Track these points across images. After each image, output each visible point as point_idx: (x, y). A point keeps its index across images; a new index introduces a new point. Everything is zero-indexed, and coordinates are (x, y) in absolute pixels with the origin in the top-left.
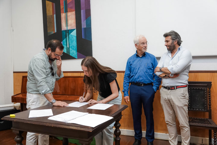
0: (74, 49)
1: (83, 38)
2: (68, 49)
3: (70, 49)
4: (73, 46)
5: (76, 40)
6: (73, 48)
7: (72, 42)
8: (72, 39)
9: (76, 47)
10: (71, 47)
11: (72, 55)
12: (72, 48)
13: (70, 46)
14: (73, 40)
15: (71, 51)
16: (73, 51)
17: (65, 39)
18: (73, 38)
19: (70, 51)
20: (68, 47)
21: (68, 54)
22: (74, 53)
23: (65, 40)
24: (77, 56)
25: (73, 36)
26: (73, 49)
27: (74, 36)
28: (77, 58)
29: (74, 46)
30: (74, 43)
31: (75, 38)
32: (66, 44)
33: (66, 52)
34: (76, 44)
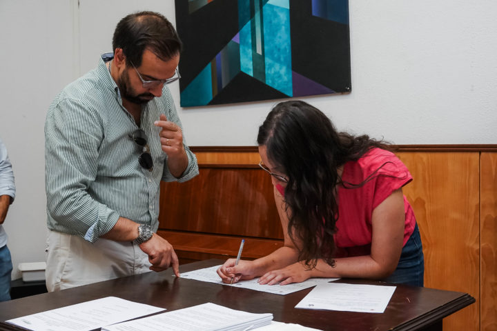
0: (282, 59)
1: (314, 13)
2: (259, 61)
3: (268, 60)
4: (279, 50)
5: (288, 25)
6: (276, 56)
7: (273, 34)
8: (275, 21)
9: (289, 50)
10: (272, 53)
11: (273, 83)
12: (273, 59)
13: (266, 48)
14: (278, 26)
15: (271, 66)
16: (277, 66)
17: (249, 23)
18: (276, 15)
19: (267, 67)
20: (259, 51)
21: (260, 80)
22: (280, 76)
23: (247, 28)
24: (290, 85)
25: (278, 7)
26: (278, 60)
27: (282, 10)
28: (290, 93)
29: (282, 47)
30: (283, 38)
31: (284, 18)
32: (250, 41)
33: (251, 74)
34: (289, 41)
